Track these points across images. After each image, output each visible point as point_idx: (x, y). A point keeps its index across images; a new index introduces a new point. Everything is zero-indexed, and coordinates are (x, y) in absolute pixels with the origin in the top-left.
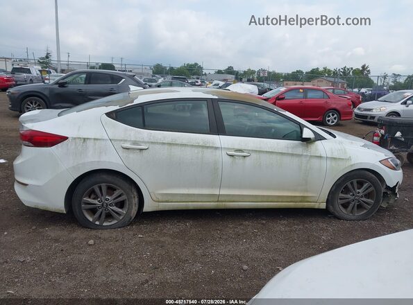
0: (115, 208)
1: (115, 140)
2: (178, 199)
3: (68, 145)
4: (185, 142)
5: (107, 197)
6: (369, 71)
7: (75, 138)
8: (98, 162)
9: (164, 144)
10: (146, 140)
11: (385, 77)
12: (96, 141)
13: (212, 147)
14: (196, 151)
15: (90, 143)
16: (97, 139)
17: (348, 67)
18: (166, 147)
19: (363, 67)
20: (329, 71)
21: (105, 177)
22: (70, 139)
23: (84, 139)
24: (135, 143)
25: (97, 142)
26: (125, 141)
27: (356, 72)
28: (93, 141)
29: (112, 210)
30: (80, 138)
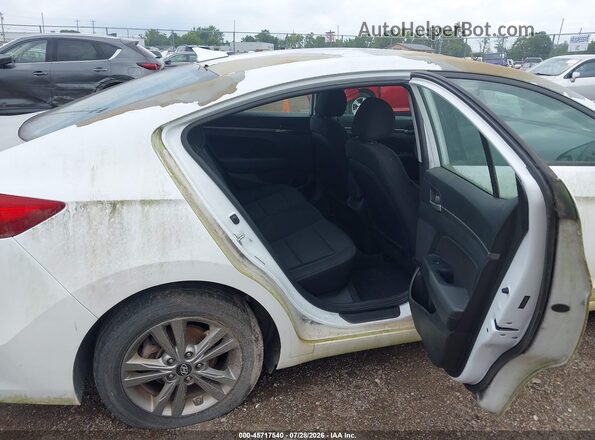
0: (211, 372)
3: (65, 225)
5: (189, 349)
7: (85, 205)
8: (161, 265)
12: (147, 208)
15: (131, 216)
16: (150, 202)
21: (180, 300)
22: (70, 208)
23: (114, 205)
25: (153, 210)
28: (139, 207)
29: (203, 378)
30: (101, 202)
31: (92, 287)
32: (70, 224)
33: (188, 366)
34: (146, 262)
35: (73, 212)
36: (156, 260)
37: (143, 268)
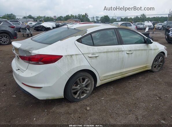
1: (85, 54)
2: (109, 77)
3: (63, 60)
4: (112, 50)
5: (82, 84)
6: (88, 16)
7: (66, 56)
8: (80, 66)
9: (104, 52)
10: (97, 51)
11: (93, 18)
13: (121, 51)
14: (116, 54)
15: (74, 57)
17: (80, 14)
18: (105, 53)
19: (86, 14)
20: (73, 16)
21: (82, 73)
23: (71, 55)
24: (93, 54)
25: (78, 56)
26: (89, 53)
27: (83, 16)
28: (75, 56)
29: (85, 89)
30: (69, 55)
31: (69, 72)
32: (64, 60)
33: (82, 87)
34: (78, 66)
35: (64, 57)
36: (79, 65)
37: (77, 67)
